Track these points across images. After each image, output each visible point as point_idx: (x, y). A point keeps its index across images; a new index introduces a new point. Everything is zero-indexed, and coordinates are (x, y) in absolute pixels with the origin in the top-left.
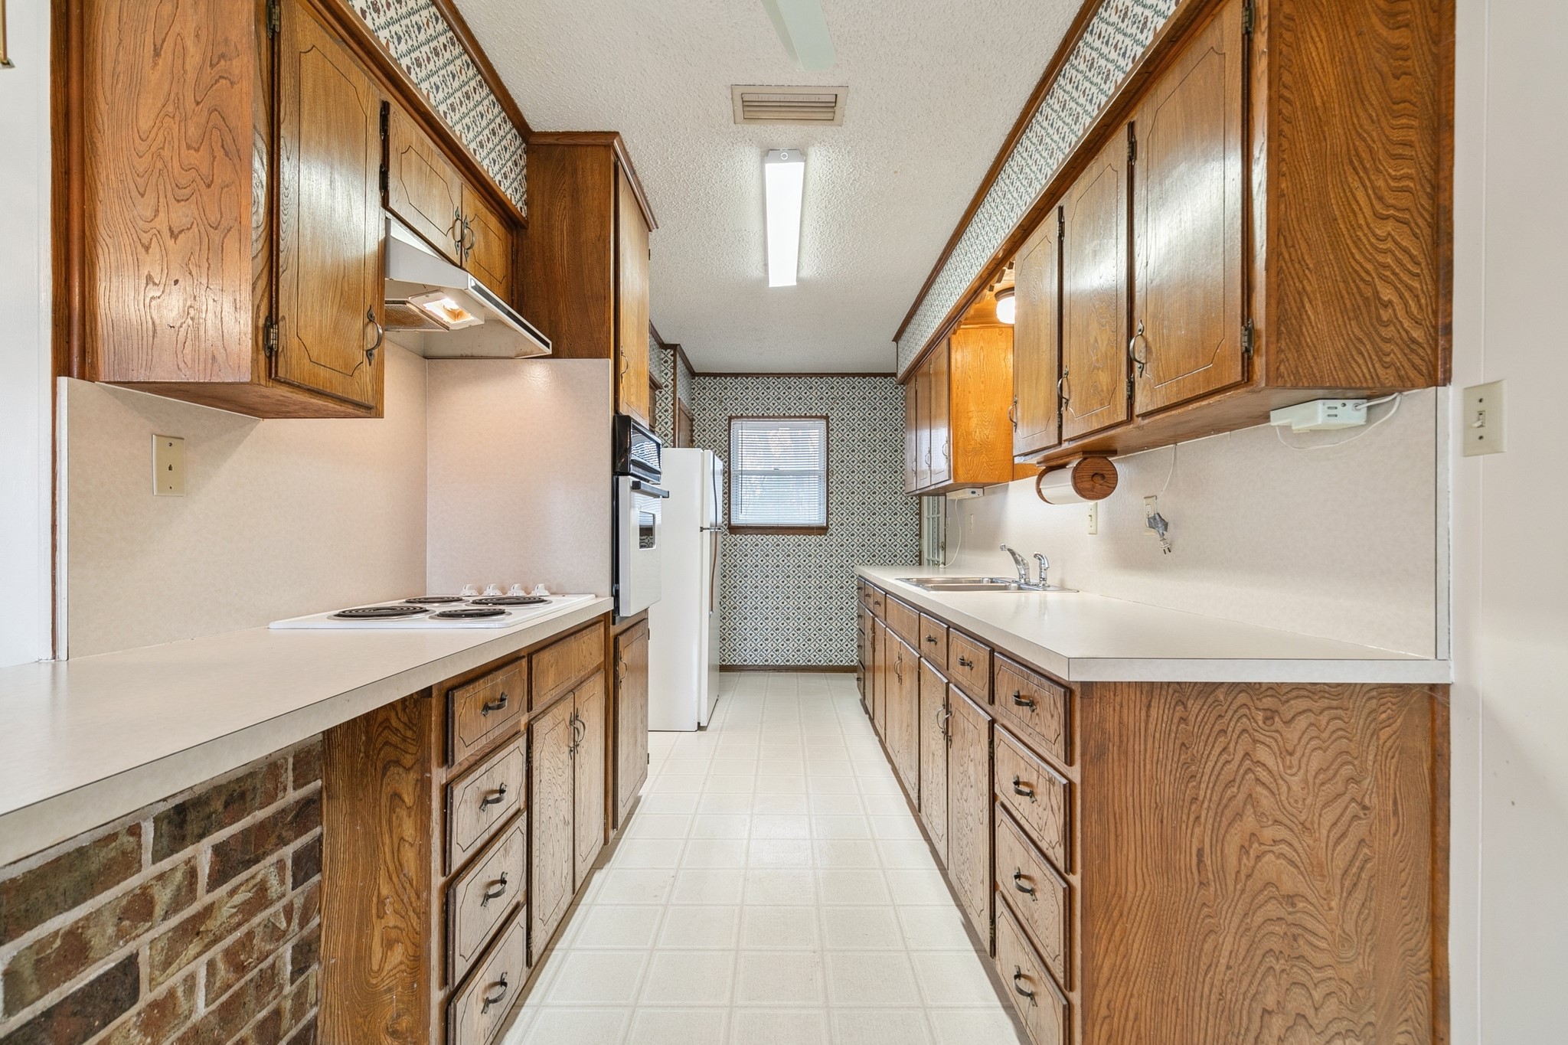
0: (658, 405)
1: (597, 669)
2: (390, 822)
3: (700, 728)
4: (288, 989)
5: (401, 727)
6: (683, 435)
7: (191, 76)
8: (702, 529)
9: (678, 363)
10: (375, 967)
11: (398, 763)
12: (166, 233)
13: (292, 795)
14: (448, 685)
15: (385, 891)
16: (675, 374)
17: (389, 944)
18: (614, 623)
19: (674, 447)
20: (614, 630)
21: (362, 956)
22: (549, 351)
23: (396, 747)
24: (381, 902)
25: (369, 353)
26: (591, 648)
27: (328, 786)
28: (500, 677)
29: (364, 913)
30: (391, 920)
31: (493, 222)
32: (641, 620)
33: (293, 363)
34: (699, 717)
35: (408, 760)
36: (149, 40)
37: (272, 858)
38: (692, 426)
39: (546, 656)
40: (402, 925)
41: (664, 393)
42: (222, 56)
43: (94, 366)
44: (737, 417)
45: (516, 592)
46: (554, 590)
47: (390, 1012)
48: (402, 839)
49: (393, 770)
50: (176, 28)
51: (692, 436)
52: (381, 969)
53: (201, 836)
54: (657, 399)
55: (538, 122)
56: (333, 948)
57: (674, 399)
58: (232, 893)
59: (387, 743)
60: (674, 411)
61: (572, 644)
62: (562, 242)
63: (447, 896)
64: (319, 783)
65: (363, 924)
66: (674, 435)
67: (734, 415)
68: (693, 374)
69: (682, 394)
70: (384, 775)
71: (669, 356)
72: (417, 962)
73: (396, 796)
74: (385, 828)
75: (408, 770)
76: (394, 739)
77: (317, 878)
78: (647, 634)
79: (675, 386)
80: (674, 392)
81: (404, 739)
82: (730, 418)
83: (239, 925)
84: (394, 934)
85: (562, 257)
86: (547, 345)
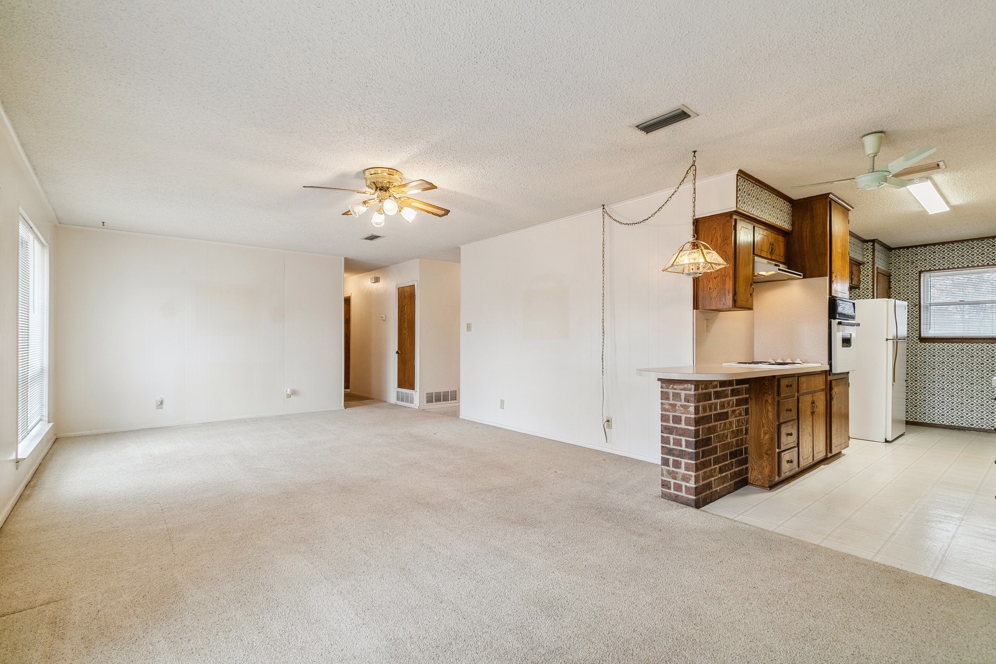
0: (862, 273)
1: (822, 390)
2: (765, 406)
3: (886, 441)
4: (744, 436)
5: (768, 385)
6: (883, 285)
7: (719, 245)
8: (887, 340)
9: (876, 248)
10: (762, 438)
11: (767, 393)
12: (713, 278)
13: (745, 396)
14: (780, 377)
15: (764, 422)
16: (873, 255)
17: (765, 434)
18: (830, 375)
19: (873, 298)
20: (829, 378)
21: (759, 435)
22: (802, 277)
23: (766, 389)
24: (763, 424)
25: (751, 295)
26: (820, 382)
27: (750, 397)
28: (791, 379)
29: (759, 426)
30: (766, 428)
31: (781, 238)
32: (844, 377)
33: (739, 303)
34: (886, 436)
35: (770, 392)
36: (710, 239)
37: (742, 407)
38: (890, 279)
39: (803, 379)
40: (768, 430)
41: (866, 266)
42: (725, 239)
43: (699, 307)
44: (926, 271)
45: (789, 361)
46: (804, 361)
47: (766, 449)
48: (768, 410)
49: (766, 395)
50: (716, 235)
51: (890, 285)
52: (763, 439)
53: (734, 396)
54: (862, 270)
56: (752, 432)
57: (873, 269)
58: (738, 409)
59: (764, 388)
60: (873, 275)
61: (812, 378)
62: (807, 236)
63: (779, 427)
64: (748, 396)
65: (759, 428)
66: (873, 289)
67: (923, 270)
68: (889, 249)
69: (880, 264)
70: (763, 396)
71: (870, 246)
72: (772, 439)
73: (767, 401)
74: (764, 408)
75: (769, 395)
76: (766, 387)
77: (748, 416)
78: (848, 385)
79: (873, 262)
80: (873, 265)
81: (769, 388)
82: (920, 272)
83: (738, 417)
84: (766, 432)
85: (807, 242)
86: (801, 275)
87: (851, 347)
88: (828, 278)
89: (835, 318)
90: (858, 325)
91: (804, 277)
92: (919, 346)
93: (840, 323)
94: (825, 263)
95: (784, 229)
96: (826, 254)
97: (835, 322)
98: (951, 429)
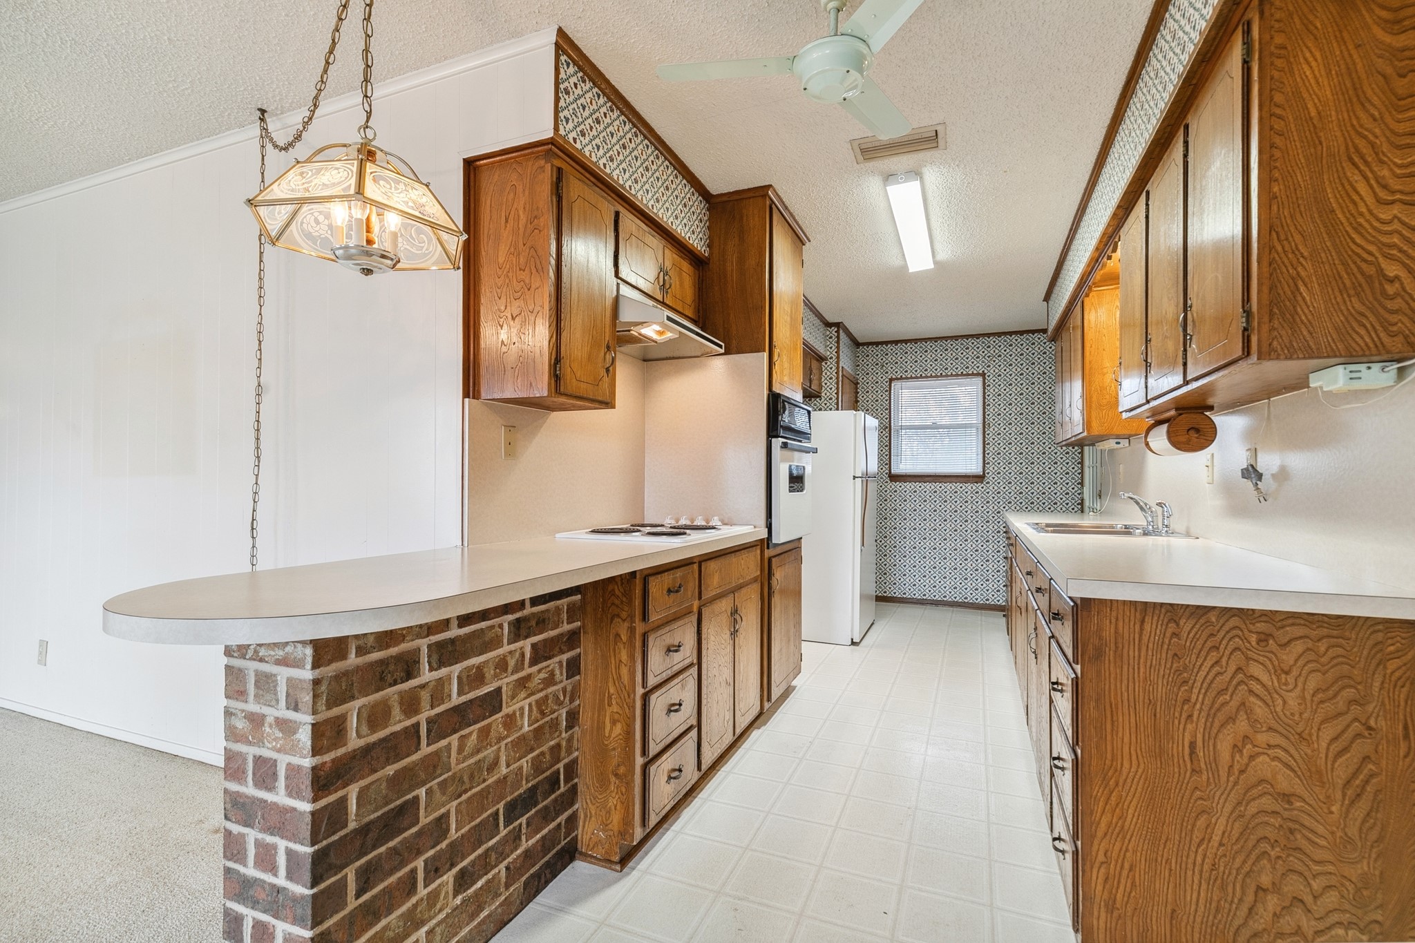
0: (824, 374)
1: (755, 580)
2: (614, 650)
3: (853, 643)
4: (564, 735)
5: (620, 595)
6: (848, 397)
7: (522, 230)
8: (855, 477)
9: (841, 337)
10: (607, 735)
11: (618, 616)
12: (510, 317)
13: (566, 627)
14: (646, 573)
15: (612, 691)
16: (838, 347)
17: (614, 722)
18: (768, 548)
19: (837, 409)
20: (768, 553)
21: (600, 727)
22: (722, 351)
23: (617, 606)
24: (610, 697)
25: (607, 370)
26: (749, 566)
27: (583, 626)
28: (679, 573)
29: (601, 701)
30: (615, 708)
31: (686, 266)
32: (793, 548)
33: (570, 384)
34: (852, 635)
35: (624, 615)
36: (503, 215)
37: (557, 659)
38: (857, 388)
39: (712, 566)
40: (621, 712)
41: (829, 363)
42: (536, 217)
43: (479, 392)
44: (897, 379)
45: (700, 522)
46: (726, 521)
47: (615, 762)
48: (621, 661)
49: (616, 620)
50: (515, 206)
51: (856, 397)
52: (610, 736)
53: (526, 637)
54: (824, 369)
55: (715, 188)
56: (586, 718)
57: (838, 368)
58: (540, 671)
59: (613, 604)
60: (837, 378)
61: (733, 559)
62: (732, 270)
63: (645, 701)
64: (579, 623)
65: (601, 709)
66: (837, 399)
67: (894, 377)
68: (857, 344)
69: (846, 363)
70: (611, 622)
71: (833, 332)
72: (629, 734)
73: (618, 635)
74: (612, 654)
75: (624, 620)
76: (617, 602)
77: (577, 677)
78: (799, 560)
79: (838, 357)
80: (838, 363)
81: (622, 602)
82: (891, 380)
83: (542, 690)
84: (616, 716)
85: (733, 280)
86: (720, 346)
87: (805, 492)
88: (766, 355)
89: (777, 436)
90: (815, 451)
91: (726, 353)
92: (889, 487)
93: (785, 446)
94: (762, 325)
95: (690, 247)
96: (763, 307)
97: (777, 443)
98: (923, 604)
